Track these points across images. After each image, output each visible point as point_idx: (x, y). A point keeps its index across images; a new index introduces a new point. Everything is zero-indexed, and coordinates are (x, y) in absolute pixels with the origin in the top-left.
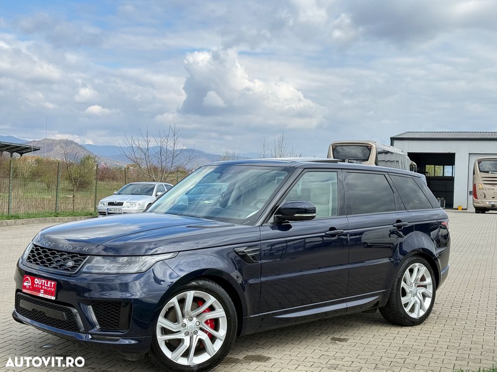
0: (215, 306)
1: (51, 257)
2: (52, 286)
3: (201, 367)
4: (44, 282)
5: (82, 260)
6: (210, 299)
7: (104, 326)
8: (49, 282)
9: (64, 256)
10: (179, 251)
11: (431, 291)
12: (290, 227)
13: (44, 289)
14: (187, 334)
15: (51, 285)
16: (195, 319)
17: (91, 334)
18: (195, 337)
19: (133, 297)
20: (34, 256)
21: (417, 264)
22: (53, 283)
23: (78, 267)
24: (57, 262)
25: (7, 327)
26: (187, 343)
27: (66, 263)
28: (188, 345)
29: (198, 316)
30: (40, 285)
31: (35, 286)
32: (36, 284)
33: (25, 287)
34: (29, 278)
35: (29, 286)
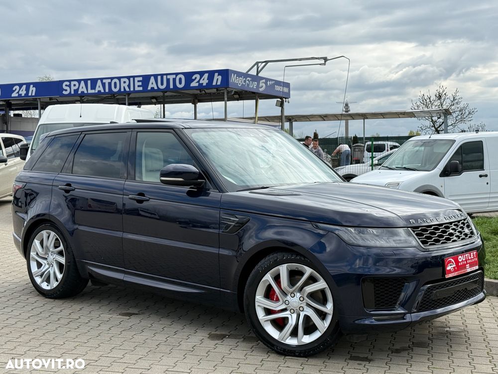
4: (468, 256)
8: (471, 254)
13: (469, 263)
15: (474, 255)
31: (460, 264)
32: (460, 262)
33: (450, 271)
34: (451, 259)
35: (454, 268)
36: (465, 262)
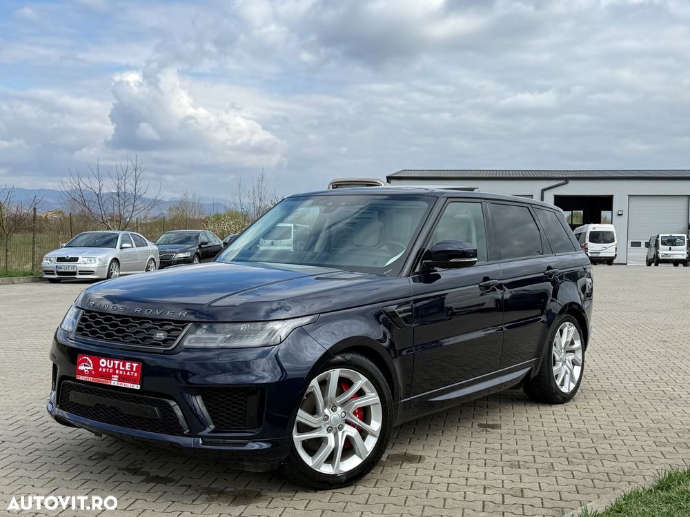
0: (366, 389)
1: (122, 326)
2: (134, 370)
3: (350, 475)
4: (119, 365)
5: (180, 330)
6: (360, 379)
7: (220, 425)
8: (127, 364)
9: (147, 325)
10: (320, 314)
11: (581, 358)
12: (438, 277)
13: (119, 374)
14: (329, 430)
15: (132, 367)
16: (339, 409)
17: (202, 437)
18: (340, 433)
19: (260, 381)
20: (89, 326)
21: (567, 323)
22: (135, 365)
23: (174, 340)
24: (135, 333)
25: (19, 431)
26: (331, 443)
27: (153, 335)
28: (333, 446)
29: (343, 405)
30: (110, 368)
31: (100, 369)
32: (102, 368)
33: (82, 373)
34: (88, 358)
35: (89, 370)
36: (111, 371)
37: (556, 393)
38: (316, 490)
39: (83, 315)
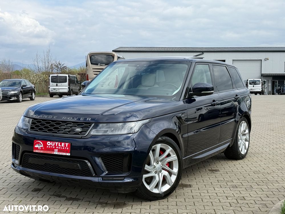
0: (171, 153)
2: (67, 146)
3: (166, 193)
4: (58, 144)
5: (88, 127)
6: (169, 149)
7: (110, 171)
8: (63, 144)
9: (70, 125)
10: (152, 118)
11: (248, 138)
12: (195, 100)
13: (58, 149)
14: (156, 173)
15: (65, 145)
16: (160, 162)
17: (102, 177)
18: (160, 174)
20: (37, 126)
21: (243, 121)
22: (67, 144)
23: (86, 132)
27: (74, 129)
28: (158, 180)
29: (161, 161)
30: (53, 146)
31: (47, 147)
32: (48, 146)
33: (37, 149)
34: (40, 142)
35: (41, 147)
36: (54, 147)
37: (240, 155)
38: (151, 200)
39: (33, 121)
